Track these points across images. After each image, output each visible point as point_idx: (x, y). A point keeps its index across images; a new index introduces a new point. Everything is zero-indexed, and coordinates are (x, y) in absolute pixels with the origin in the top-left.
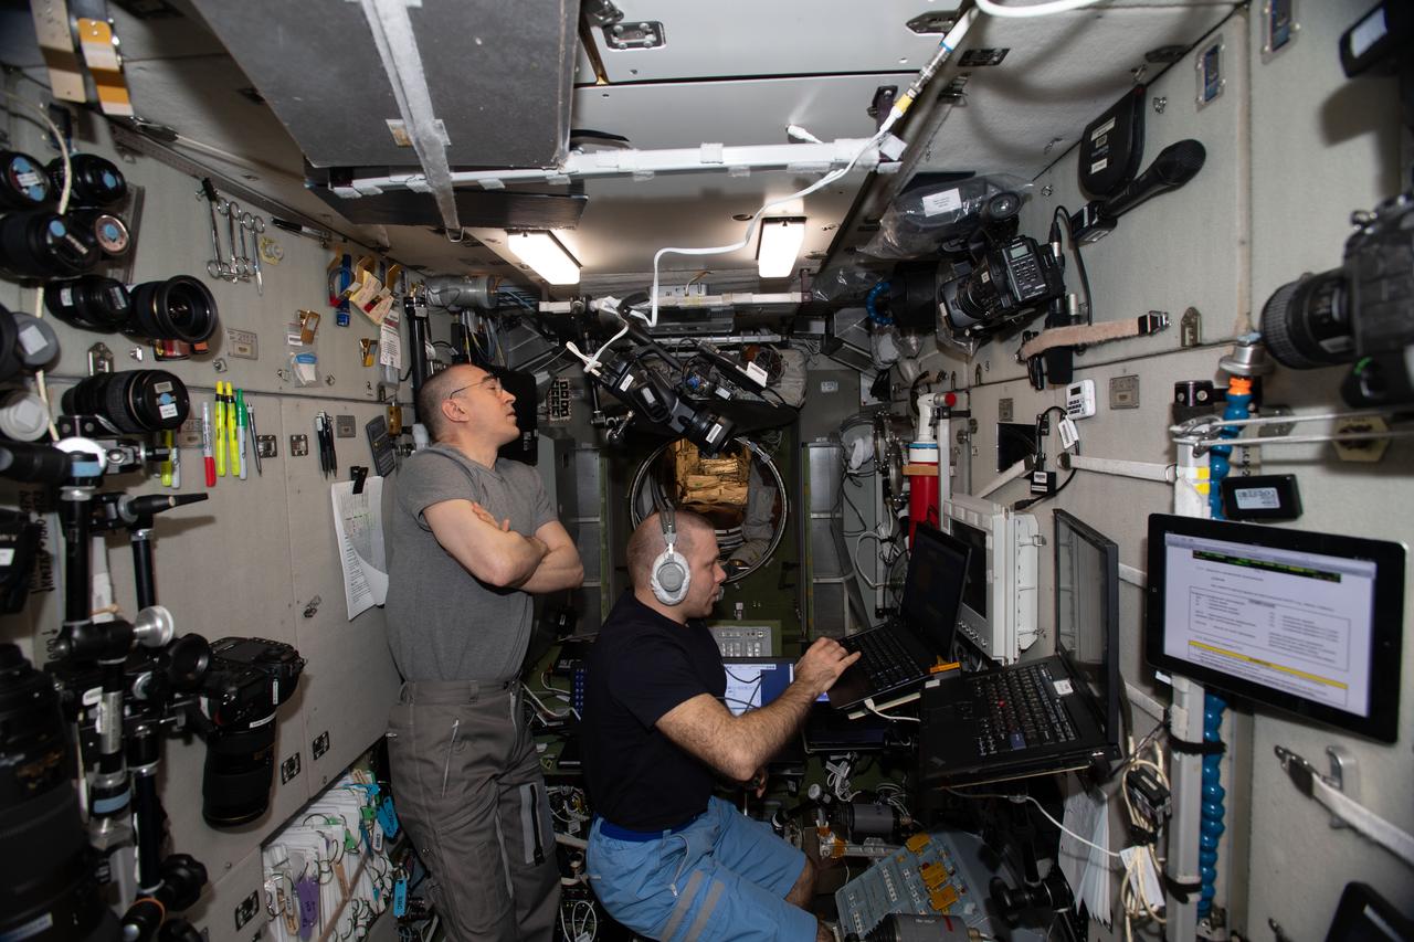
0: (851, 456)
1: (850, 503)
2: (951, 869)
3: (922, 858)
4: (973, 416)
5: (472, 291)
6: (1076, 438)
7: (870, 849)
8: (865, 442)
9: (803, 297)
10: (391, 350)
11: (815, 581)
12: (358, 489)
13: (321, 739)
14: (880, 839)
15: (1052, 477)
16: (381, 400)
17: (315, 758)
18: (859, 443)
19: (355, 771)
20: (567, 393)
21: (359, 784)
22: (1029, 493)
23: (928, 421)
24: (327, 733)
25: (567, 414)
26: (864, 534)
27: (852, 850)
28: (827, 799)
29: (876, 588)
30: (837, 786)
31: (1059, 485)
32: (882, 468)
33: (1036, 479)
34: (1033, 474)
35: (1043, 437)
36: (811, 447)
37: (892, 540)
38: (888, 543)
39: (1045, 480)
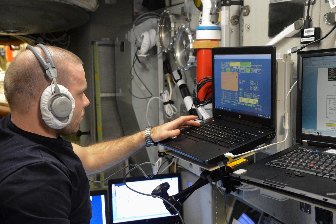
0: (141, 44)
1: (139, 78)
4: (245, 4)
8: (150, 34)
15: (318, 31)
18: (146, 35)
23: (209, 11)
26: (152, 99)
31: (323, 34)
32: (167, 50)
33: (305, 34)
34: (302, 32)
35: (311, 6)
36: (99, 45)
37: (171, 102)
38: (169, 105)
39: (313, 34)
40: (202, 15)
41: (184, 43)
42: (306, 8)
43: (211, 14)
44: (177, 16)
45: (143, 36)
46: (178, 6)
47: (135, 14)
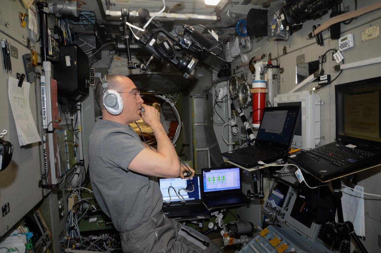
0: (219, 94)
1: (217, 113)
2: (280, 239)
3: (267, 238)
4: (281, 67)
5: (69, 8)
6: (343, 58)
7: (243, 239)
8: (223, 89)
9: (217, 18)
10: (33, 24)
11: (197, 150)
12: (20, 85)
13: (6, 206)
14: (246, 236)
15: (329, 76)
16: (28, 47)
17: (3, 216)
18: (221, 90)
19: (20, 227)
20: (93, 74)
21: (21, 233)
22: (318, 84)
23: (259, 73)
24: (8, 204)
25: (93, 83)
26: (225, 124)
27: (236, 241)
28: (216, 228)
29: (228, 145)
30: (219, 222)
31: (332, 79)
32: (234, 97)
33: (321, 79)
34: (319, 78)
35: (323, 64)
36: (194, 98)
37: (236, 126)
38: (235, 127)
39: (326, 78)
40: (254, 76)
41: (245, 91)
42: (320, 65)
43: (260, 74)
44: (239, 78)
45: (220, 90)
46: (239, 74)
47: (213, 81)
